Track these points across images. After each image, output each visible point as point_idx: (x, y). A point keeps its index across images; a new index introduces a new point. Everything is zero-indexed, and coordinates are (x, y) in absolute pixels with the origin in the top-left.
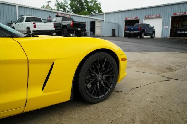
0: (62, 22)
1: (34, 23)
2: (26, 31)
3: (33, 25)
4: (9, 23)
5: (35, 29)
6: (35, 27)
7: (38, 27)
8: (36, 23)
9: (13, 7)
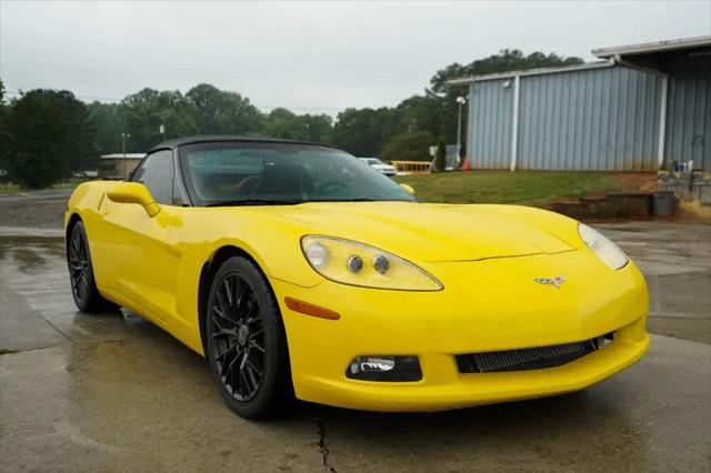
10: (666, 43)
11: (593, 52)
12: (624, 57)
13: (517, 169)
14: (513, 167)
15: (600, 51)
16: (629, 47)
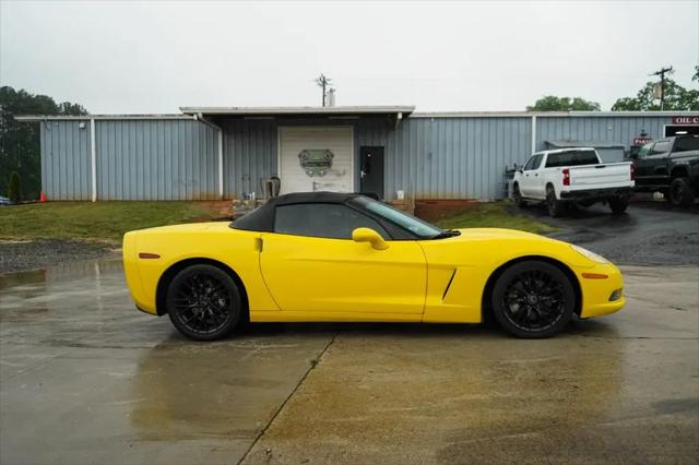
0: (673, 155)
1: (566, 172)
2: (545, 193)
3: (563, 176)
4: (509, 169)
5: (568, 189)
6: (566, 182)
7: (577, 181)
8: (571, 171)
9: (522, 123)
10: (237, 109)
11: (181, 109)
12: (204, 115)
13: (97, 200)
14: (94, 199)
15: (187, 108)
16: (209, 108)
